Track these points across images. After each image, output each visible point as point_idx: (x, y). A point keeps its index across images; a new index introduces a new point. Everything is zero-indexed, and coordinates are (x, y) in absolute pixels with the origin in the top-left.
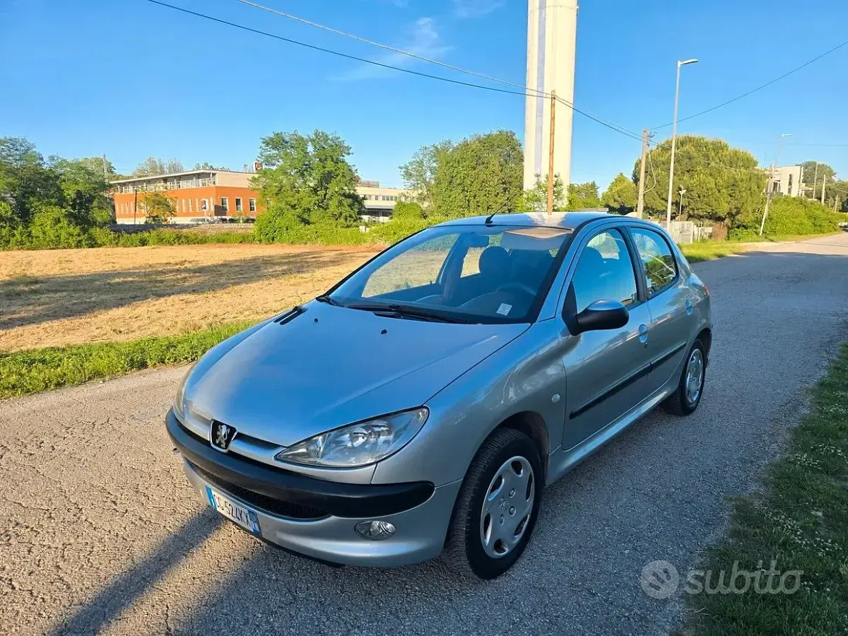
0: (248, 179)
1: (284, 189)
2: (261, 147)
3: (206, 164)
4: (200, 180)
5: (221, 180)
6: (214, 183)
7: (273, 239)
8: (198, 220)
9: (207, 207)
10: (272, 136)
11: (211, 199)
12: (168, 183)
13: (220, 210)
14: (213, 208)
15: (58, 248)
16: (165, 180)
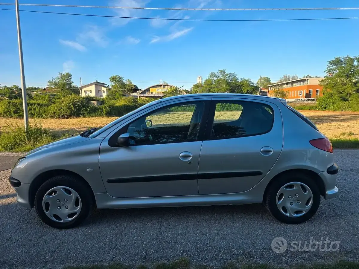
0: (319, 81)
1: (338, 84)
2: (328, 65)
3: (308, 75)
4: (301, 83)
5: (310, 82)
6: (307, 83)
7: (325, 108)
8: (297, 100)
9: (302, 94)
10: (334, 59)
11: (305, 91)
12: (288, 85)
13: (308, 95)
14: (305, 95)
15: (238, 111)
16: (287, 84)
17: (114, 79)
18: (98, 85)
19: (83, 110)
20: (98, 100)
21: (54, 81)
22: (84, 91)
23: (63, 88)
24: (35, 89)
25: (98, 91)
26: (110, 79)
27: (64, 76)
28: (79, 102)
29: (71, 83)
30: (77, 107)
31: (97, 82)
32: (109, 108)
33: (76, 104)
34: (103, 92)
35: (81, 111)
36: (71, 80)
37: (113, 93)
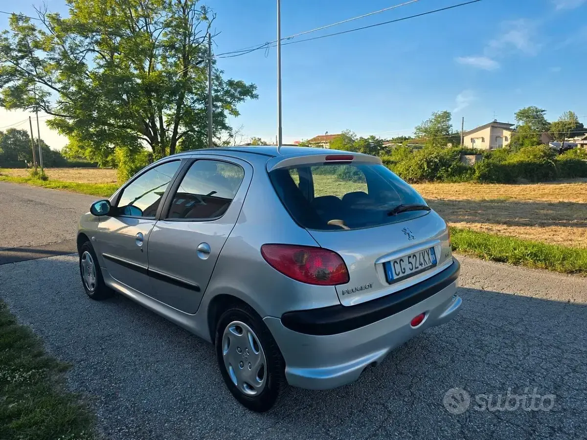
17: (523, 114)
18: (496, 127)
19: (441, 172)
20: (481, 154)
21: (423, 125)
22: (471, 139)
23: (435, 135)
24: (405, 139)
25: (495, 138)
26: (516, 115)
27: (440, 116)
28: (436, 157)
29: (448, 127)
30: (432, 166)
31: (495, 122)
32: (488, 167)
33: (432, 161)
34: (504, 138)
35: (439, 172)
36: (450, 123)
37: (519, 140)
